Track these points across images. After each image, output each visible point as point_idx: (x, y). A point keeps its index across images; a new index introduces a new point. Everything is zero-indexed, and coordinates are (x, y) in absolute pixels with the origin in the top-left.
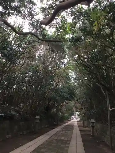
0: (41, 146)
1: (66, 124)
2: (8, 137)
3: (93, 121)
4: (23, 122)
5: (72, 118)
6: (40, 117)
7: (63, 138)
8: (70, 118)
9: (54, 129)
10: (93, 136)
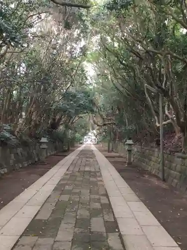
0: (62, 182)
1: (80, 149)
2: (3, 172)
3: (130, 142)
4: (21, 149)
5: (85, 140)
6: (48, 140)
7: (87, 169)
8: (82, 140)
9: (66, 158)
10: (130, 164)
